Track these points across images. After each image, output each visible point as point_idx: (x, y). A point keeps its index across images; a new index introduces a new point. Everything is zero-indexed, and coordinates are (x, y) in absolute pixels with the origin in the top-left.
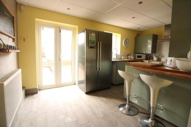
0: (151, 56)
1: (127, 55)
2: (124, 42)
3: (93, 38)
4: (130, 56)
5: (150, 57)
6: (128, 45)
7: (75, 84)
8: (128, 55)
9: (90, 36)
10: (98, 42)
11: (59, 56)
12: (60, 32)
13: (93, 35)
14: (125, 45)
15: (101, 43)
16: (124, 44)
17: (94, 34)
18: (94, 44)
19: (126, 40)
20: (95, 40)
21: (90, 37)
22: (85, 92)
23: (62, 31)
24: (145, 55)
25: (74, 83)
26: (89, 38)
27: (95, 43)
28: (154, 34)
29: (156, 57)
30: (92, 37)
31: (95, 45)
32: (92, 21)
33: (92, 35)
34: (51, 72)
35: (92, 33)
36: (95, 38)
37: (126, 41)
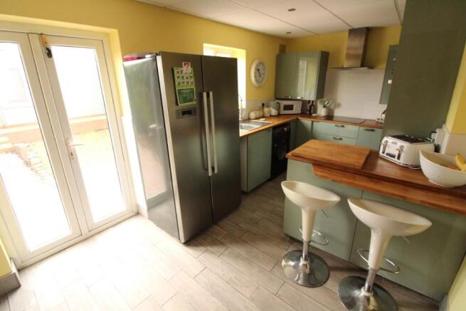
0: (313, 104)
1: (261, 105)
2: (255, 73)
3: (188, 83)
4: (268, 107)
5: (310, 107)
6: (263, 78)
7: (138, 214)
8: (263, 105)
9: (178, 77)
10: (205, 94)
11: (67, 144)
12: (49, 54)
13: (187, 70)
14: (256, 80)
15: (211, 94)
16: (255, 77)
17: (190, 67)
18: (191, 100)
19: (257, 65)
20: (193, 87)
21: (177, 81)
22: (183, 241)
23: (55, 50)
24: (300, 103)
25: (135, 210)
26: (177, 84)
27: (195, 98)
28: (324, 50)
29: (324, 107)
30: (183, 77)
31: (194, 103)
32: (165, 8)
33: (182, 72)
34: (29, 169)
35: (182, 67)
36: (193, 80)
37: (258, 70)
